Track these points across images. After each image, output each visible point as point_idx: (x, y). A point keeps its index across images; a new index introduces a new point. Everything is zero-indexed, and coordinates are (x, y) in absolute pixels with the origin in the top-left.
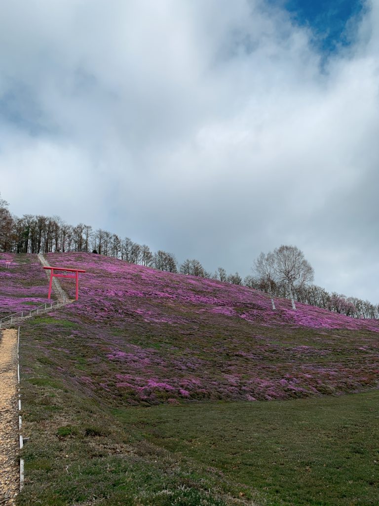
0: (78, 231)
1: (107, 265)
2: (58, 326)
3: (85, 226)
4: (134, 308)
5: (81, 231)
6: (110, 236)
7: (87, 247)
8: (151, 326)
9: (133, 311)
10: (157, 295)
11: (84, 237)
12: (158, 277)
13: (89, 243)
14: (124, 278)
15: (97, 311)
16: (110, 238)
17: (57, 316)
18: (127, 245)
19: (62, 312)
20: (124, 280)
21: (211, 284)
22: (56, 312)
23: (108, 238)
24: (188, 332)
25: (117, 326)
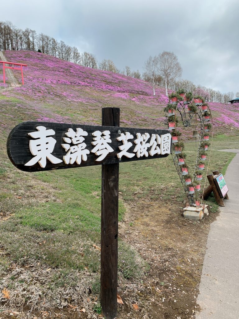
0: (26, 34)
1: (47, 61)
2: (8, 101)
3: (31, 31)
4: (62, 92)
5: (29, 35)
6: (49, 39)
7: (34, 48)
8: (71, 103)
9: (60, 93)
10: (79, 84)
11: (31, 39)
12: (82, 71)
13: (35, 44)
14: (58, 71)
15: (36, 92)
16: (50, 41)
17: (8, 95)
18: (62, 47)
19: (12, 92)
20: (58, 72)
21: (118, 77)
22: (7, 92)
23: (48, 41)
24: (95, 108)
25: (49, 102)
